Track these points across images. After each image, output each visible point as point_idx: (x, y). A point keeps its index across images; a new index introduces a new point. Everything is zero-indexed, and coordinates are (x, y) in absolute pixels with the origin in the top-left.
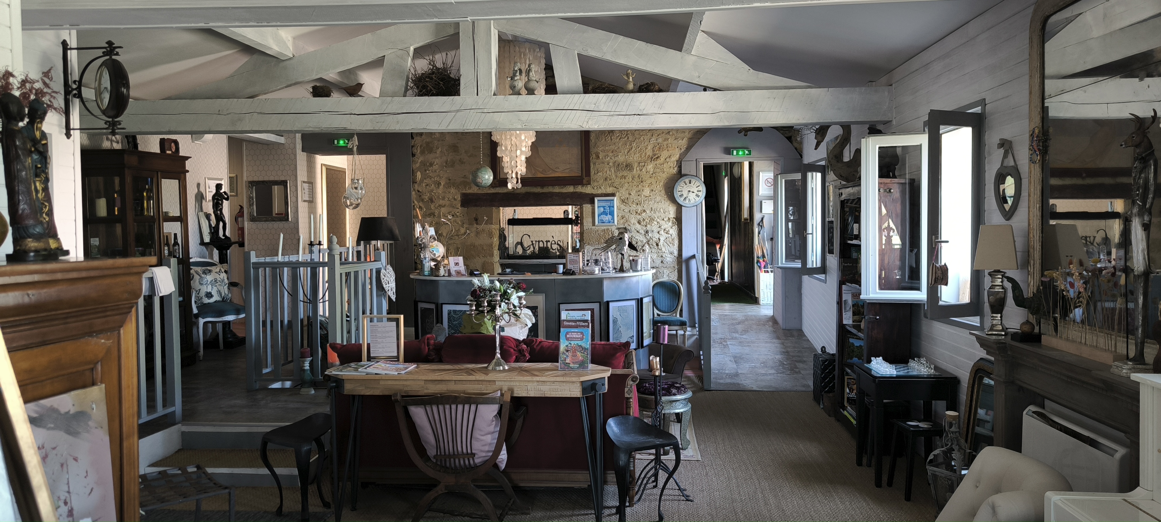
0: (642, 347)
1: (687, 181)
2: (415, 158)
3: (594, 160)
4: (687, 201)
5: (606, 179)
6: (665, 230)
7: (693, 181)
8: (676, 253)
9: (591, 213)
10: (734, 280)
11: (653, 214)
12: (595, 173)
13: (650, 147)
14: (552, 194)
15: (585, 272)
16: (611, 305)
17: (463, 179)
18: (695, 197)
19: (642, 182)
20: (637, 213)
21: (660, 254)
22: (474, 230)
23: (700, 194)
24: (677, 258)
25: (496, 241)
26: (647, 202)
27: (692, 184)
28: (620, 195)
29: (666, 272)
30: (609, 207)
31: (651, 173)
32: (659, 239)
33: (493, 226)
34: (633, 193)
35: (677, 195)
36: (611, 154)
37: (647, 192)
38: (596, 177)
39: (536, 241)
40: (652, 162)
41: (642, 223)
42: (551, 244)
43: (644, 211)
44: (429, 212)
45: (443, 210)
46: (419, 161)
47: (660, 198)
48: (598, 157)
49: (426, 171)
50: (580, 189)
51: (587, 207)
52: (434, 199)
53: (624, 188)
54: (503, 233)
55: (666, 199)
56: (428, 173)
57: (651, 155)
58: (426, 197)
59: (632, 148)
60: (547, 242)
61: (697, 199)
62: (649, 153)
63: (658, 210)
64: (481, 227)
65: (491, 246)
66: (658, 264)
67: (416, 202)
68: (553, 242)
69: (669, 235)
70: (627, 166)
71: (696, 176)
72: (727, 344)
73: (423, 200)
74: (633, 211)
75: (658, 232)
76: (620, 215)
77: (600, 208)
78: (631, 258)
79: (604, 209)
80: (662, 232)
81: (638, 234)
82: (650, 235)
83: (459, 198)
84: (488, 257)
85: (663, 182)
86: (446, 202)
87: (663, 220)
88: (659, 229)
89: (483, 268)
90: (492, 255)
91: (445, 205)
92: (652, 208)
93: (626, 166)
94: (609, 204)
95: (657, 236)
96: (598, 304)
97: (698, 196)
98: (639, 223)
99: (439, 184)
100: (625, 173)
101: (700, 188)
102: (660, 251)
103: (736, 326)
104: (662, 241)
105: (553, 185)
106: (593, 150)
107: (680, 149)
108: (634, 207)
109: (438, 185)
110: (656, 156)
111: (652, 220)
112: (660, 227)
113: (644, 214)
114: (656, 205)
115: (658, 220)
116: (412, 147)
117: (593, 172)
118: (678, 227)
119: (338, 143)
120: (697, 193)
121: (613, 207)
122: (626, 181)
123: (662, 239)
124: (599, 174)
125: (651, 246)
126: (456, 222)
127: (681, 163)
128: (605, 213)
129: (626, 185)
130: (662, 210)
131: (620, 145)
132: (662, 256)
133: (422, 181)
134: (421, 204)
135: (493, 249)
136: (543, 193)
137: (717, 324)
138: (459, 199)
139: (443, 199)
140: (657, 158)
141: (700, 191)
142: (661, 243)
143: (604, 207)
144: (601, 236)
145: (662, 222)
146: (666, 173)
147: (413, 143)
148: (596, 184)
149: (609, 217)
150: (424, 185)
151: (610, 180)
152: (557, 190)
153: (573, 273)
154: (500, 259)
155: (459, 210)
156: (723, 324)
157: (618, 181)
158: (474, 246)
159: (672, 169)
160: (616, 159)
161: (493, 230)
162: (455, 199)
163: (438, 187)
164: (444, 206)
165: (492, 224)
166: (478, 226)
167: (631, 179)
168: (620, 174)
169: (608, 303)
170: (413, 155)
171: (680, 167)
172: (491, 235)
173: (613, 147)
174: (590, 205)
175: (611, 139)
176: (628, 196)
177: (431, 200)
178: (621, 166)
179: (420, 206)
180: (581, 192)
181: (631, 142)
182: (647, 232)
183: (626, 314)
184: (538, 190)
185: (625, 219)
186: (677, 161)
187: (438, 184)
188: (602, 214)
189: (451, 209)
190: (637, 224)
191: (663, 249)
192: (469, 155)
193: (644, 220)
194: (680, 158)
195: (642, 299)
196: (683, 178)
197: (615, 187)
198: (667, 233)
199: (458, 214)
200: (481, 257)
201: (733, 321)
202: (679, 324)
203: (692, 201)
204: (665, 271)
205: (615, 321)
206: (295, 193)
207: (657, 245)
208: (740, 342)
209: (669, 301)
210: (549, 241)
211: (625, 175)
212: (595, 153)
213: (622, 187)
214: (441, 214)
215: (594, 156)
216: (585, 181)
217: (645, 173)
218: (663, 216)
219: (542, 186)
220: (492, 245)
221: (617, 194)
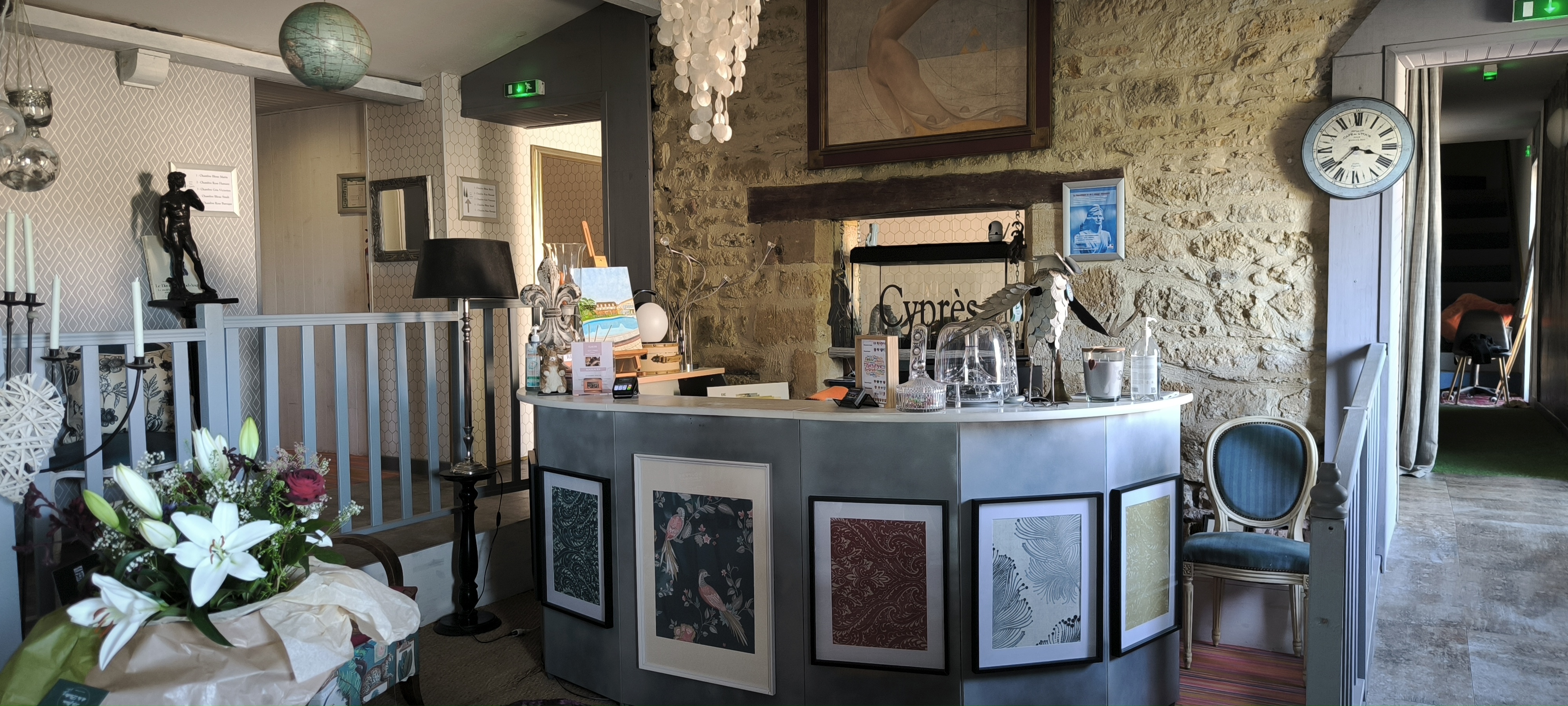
0: (1116, 651)
1: (1348, 117)
2: (658, 114)
3: (1066, 81)
4: (1347, 180)
5: (1097, 131)
6: (1271, 270)
7: (1369, 116)
8: (1306, 340)
9: (1052, 227)
10: (1543, 398)
11: (1234, 225)
12: (1066, 117)
13: (1230, 28)
14: (953, 180)
15: (895, 400)
16: (985, 512)
17: (754, 155)
18: (1375, 166)
19: (1203, 131)
20: (1185, 221)
21: (1256, 343)
22: (773, 275)
23: (1392, 155)
24: (1312, 355)
25: (823, 302)
26: (1216, 189)
27: (1366, 126)
28: (1138, 172)
29: (1274, 394)
30: (1105, 208)
31: (1232, 102)
32: (1253, 298)
33: (815, 267)
34: (1176, 165)
35: (1312, 163)
36: (1113, 60)
37: (1217, 158)
38: (1069, 125)
39: (916, 303)
40: (1237, 69)
41: (1201, 252)
42: (953, 310)
43: (1209, 216)
44: (686, 235)
45: (713, 230)
46: (667, 119)
47: (1259, 175)
48: (1076, 71)
49: (678, 141)
50: (1025, 162)
51: (1043, 211)
52: (695, 206)
53: (1150, 154)
54: (842, 283)
55: (1279, 178)
56: (683, 147)
57: (1234, 48)
58: (679, 203)
59: (1174, 36)
60: (942, 304)
61: (1383, 171)
62: (1229, 42)
63: (1252, 211)
64: (789, 268)
65: (809, 314)
66: (1248, 369)
67: (660, 213)
68: (958, 306)
69: (1287, 287)
70: (1158, 88)
71: (1383, 100)
72: (1465, 654)
73: (672, 211)
74: (1173, 216)
75: (1251, 278)
76: (1136, 229)
77: (1076, 213)
78: (1090, 356)
79: (1089, 214)
80: (1262, 277)
81: (1188, 283)
82: (1223, 285)
83: (743, 199)
84: (804, 341)
85: (1268, 126)
86: (718, 212)
87: (1268, 240)
88: (1254, 268)
89: (793, 367)
90: (812, 336)
91: (716, 219)
92: (1232, 208)
93: (1156, 90)
94: (1103, 199)
95: (1246, 288)
96: (938, 510)
97: (1384, 162)
98: (1193, 250)
99: (705, 169)
100: (1152, 110)
101: (1394, 137)
102: (1255, 334)
103: (1514, 576)
104: (1261, 304)
105: (956, 155)
106: (1062, 55)
107: (1331, 21)
108: (1177, 205)
109: (703, 173)
110: (1250, 52)
111: (1231, 240)
112: (1256, 262)
113: (1207, 226)
114: (1246, 197)
115: (1252, 242)
116: (653, 87)
117: (1062, 114)
118: (1316, 261)
119: (514, 92)
120: (1385, 153)
121: (1115, 206)
122: (1155, 131)
123: (1262, 297)
124: (1078, 117)
125: (1227, 318)
126: (738, 257)
127: (1330, 65)
128: (1089, 225)
129: (1156, 143)
130: (1264, 213)
131: (1140, 29)
132: (1261, 349)
133: (671, 166)
134: (671, 219)
135: (814, 320)
136: (931, 179)
137: (1447, 560)
138: (745, 203)
139: (713, 204)
140: (1253, 56)
141: (1393, 147)
142: (1259, 310)
143: (1088, 208)
144: (1081, 289)
145: (1263, 248)
146: (1279, 99)
147: (654, 79)
148: (1069, 146)
149: (1103, 236)
150: (675, 173)
151: (1110, 131)
152: (965, 167)
153: (869, 403)
154: (834, 344)
155: (746, 229)
156: (1468, 562)
157: (1131, 132)
158: (775, 315)
159: (1299, 86)
160: (1128, 70)
161: (817, 277)
162: (737, 205)
163: (703, 178)
164: (714, 222)
165: (812, 260)
166: (783, 268)
167: (1169, 126)
168: (1138, 114)
169: (975, 505)
170: (655, 106)
171: (1327, 78)
172: (809, 288)
173: (1118, 39)
174: (1050, 205)
175: (1115, 17)
176: (1159, 174)
177: (689, 208)
178: (1142, 91)
179: (668, 223)
180: (1028, 172)
181: (1174, 17)
182: (1215, 277)
183: (1048, 544)
184: (919, 171)
185: (1148, 239)
186: (1318, 60)
187: (703, 171)
188: (1081, 228)
189: (728, 228)
190: (1187, 256)
191: (1266, 328)
192: (765, 95)
193: (1207, 242)
194: (1327, 50)
195: (1116, 496)
196: (1334, 109)
197: (1124, 152)
198: (1278, 280)
199: (742, 239)
200: (789, 341)
201: (1505, 554)
202: (1288, 566)
203: (1366, 179)
204: (1270, 392)
205: (1003, 569)
206: (441, 201)
207: (1246, 314)
208: (1520, 649)
209: (1270, 485)
210: (947, 303)
211: (1154, 114)
212: (1068, 60)
213: (1143, 149)
214: (709, 239)
215: (1065, 69)
216: (1034, 140)
217: (1213, 104)
218: (1267, 231)
219: (930, 160)
220: (812, 313)
221: (1129, 171)
